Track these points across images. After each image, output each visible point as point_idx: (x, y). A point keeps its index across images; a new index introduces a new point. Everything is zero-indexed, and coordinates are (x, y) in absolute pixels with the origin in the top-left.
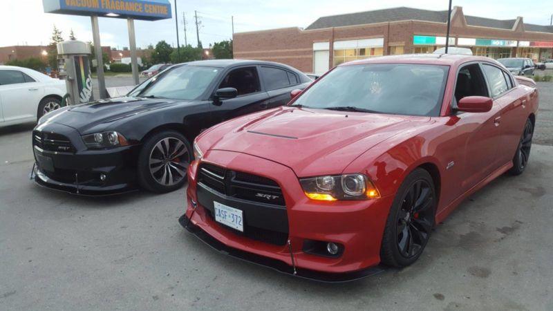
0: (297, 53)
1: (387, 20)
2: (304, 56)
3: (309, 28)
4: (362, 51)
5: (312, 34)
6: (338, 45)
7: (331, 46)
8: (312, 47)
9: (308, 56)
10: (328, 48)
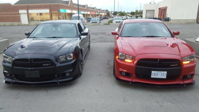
0: (11, 14)
1: (49, 3)
2: (15, 16)
3: (16, 4)
4: (41, 14)
5: (18, 6)
6: (30, 11)
7: (28, 12)
8: (19, 12)
9: (17, 15)
10: (26, 12)
